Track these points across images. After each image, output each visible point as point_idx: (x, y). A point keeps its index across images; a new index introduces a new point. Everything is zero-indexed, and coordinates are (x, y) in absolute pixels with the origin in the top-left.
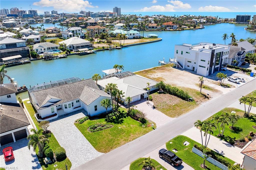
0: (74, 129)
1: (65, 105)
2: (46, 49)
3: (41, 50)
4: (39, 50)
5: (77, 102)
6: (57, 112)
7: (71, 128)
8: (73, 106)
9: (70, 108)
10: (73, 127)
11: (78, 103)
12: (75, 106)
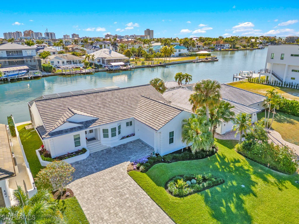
0: (130, 186)
1: (103, 130)
2: (65, 62)
3: (59, 63)
4: (56, 63)
5: (127, 124)
6: (87, 146)
7: (121, 183)
8: (119, 133)
9: (114, 138)
10: (127, 180)
11: (130, 127)
12: (124, 133)
